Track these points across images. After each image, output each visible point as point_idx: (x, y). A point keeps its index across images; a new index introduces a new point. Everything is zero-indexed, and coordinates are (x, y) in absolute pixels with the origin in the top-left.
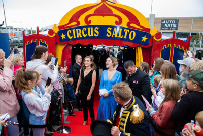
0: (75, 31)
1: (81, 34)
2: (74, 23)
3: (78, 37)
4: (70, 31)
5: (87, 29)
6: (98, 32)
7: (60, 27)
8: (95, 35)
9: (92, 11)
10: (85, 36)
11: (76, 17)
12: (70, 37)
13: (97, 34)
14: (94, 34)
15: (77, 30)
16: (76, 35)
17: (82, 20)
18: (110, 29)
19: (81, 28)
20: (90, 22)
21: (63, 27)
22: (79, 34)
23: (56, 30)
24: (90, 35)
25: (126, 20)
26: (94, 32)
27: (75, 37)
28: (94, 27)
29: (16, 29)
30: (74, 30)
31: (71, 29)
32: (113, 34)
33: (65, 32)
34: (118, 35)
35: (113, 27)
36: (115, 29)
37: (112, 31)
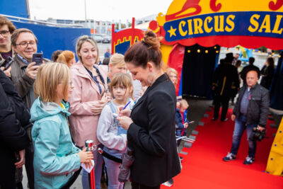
0: (193, 23)
1: (203, 27)
2: (193, 10)
3: (196, 32)
4: (184, 23)
5: (213, 20)
6: (232, 24)
7: (167, 17)
8: (228, 30)
10: (208, 30)
12: (183, 34)
13: (230, 27)
14: (224, 28)
15: (195, 20)
16: (193, 30)
18: (257, 17)
19: (203, 17)
20: (220, 5)
21: (173, 16)
22: (198, 27)
24: (217, 30)
26: (225, 24)
27: (191, 33)
28: (226, 15)
29: (98, 23)
30: (190, 21)
31: (186, 20)
32: (263, 26)
33: (175, 25)
34: (272, 28)
35: (263, 14)
36: (267, 18)
37: (260, 21)
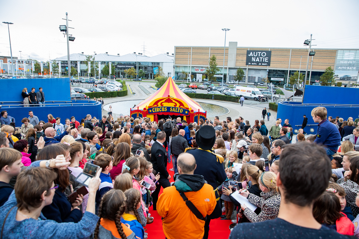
2: (156, 105)
3: (157, 111)
4: (154, 109)
5: (162, 108)
6: (166, 109)
7: (149, 107)
8: (165, 111)
9: (164, 101)
10: (160, 111)
11: (156, 103)
12: (154, 112)
15: (157, 108)
17: (159, 104)
18: (172, 108)
19: (159, 107)
20: (163, 105)
21: (151, 107)
22: (158, 110)
23: (147, 108)
24: (163, 111)
25: (178, 105)
26: (165, 109)
27: (156, 111)
28: (165, 107)
30: (155, 108)
31: (154, 108)
33: (151, 109)
34: (175, 111)
35: (173, 108)
36: (174, 108)
37: (173, 109)
